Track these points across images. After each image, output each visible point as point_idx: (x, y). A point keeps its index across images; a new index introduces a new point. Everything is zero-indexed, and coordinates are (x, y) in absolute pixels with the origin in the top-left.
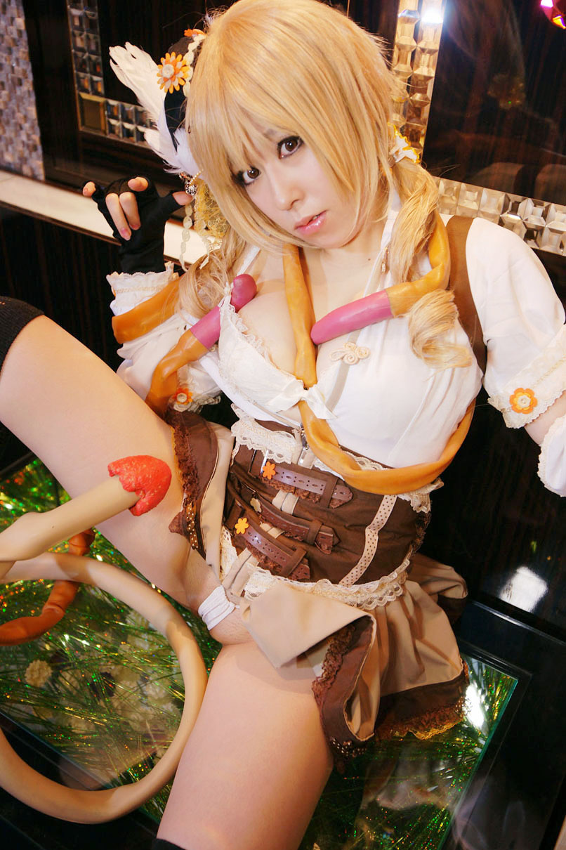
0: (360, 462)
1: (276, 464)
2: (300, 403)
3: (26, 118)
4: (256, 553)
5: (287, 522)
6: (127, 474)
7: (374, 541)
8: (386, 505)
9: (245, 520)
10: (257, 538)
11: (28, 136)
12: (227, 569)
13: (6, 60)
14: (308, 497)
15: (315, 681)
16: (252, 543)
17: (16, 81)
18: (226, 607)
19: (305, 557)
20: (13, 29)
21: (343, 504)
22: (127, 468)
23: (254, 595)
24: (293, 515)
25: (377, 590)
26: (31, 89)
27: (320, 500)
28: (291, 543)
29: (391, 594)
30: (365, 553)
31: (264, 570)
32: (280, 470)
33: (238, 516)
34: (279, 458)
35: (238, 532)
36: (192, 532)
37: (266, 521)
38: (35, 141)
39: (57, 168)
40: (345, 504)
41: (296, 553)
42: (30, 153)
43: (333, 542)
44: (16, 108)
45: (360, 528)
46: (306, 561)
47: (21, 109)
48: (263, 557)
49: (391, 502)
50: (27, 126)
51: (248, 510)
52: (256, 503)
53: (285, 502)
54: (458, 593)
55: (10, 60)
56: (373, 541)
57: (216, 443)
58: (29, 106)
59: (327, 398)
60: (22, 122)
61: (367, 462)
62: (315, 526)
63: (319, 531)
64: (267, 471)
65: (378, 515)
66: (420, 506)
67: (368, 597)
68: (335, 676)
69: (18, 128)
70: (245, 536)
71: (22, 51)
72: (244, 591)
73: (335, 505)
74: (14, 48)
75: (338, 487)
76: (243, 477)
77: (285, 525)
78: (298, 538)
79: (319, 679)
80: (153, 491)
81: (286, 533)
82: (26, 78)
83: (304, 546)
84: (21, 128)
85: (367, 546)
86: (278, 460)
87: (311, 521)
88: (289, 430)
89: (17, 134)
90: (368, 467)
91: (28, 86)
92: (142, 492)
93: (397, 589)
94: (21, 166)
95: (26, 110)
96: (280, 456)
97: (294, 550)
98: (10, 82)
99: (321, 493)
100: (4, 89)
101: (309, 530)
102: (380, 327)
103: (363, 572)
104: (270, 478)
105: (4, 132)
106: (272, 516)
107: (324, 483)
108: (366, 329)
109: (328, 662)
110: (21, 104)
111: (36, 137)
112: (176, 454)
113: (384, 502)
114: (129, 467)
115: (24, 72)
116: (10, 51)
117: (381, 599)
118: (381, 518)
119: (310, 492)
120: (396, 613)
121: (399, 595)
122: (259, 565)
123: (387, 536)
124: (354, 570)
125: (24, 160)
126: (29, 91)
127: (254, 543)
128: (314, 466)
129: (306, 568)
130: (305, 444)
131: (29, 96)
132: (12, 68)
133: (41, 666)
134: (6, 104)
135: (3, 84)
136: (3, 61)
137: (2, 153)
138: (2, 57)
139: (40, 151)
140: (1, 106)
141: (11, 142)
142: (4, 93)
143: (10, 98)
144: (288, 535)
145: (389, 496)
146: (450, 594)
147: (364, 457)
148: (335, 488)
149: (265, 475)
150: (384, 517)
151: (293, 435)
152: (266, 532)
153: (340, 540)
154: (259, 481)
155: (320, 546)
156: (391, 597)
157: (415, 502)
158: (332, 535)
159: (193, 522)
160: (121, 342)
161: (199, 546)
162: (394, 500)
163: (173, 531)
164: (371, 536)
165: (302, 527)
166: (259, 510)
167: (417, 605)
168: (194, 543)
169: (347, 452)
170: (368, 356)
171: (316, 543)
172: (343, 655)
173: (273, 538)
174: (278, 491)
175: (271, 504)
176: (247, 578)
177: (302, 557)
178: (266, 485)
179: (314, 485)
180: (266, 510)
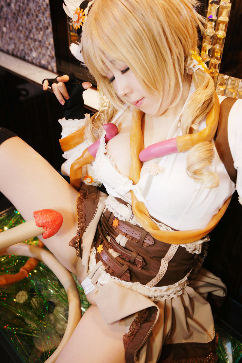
0: (159, 226)
1: (119, 220)
2: (131, 191)
3: (49, 44)
4: (105, 264)
5: (121, 250)
6: (39, 218)
8: (172, 250)
9: (102, 246)
10: (106, 257)
11: (50, 52)
12: (91, 269)
14: (132, 239)
15: (124, 335)
16: (103, 259)
17: (45, 27)
18: (91, 287)
19: (128, 269)
20: (44, 3)
21: (149, 246)
22: (39, 215)
23: (101, 285)
24: (125, 247)
25: (166, 291)
27: (138, 242)
28: (122, 261)
29: (175, 294)
30: (160, 272)
32: (121, 223)
33: (100, 243)
34: (121, 218)
35: (98, 252)
36: (78, 248)
37: (112, 248)
39: (61, 67)
40: (150, 246)
41: (124, 267)
42: (51, 60)
43: (143, 264)
44: (45, 39)
45: (159, 259)
46: (128, 272)
47: (48, 40)
48: (108, 267)
49: (176, 247)
50: (50, 47)
51: (105, 241)
52: (108, 238)
53: (121, 240)
54: (220, 293)
55: (43, 18)
56: (165, 266)
57: (97, 204)
58: (51, 38)
59: (143, 191)
60: (48, 46)
61: (163, 226)
63: (136, 258)
64: (115, 223)
65: (168, 253)
66: (194, 250)
67: (161, 294)
68: (135, 335)
69: (47, 48)
70: (100, 254)
71: (48, 14)
72: (97, 282)
74: (45, 12)
75: (147, 236)
76: (105, 224)
77: (120, 252)
78: (126, 259)
79: (126, 335)
80: (50, 228)
81: (121, 255)
82: (50, 25)
83: (128, 264)
84: (48, 48)
85: (161, 269)
86: (120, 219)
87: (132, 252)
88: (126, 204)
89: (46, 52)
90: (163, 228)
91: (50, 30)
92: (45, 228)
93: (179, 291)
94: (48, 65)
95: (50, 40)
96: (121, 216)
97: (123, 265)
99: (138, 238)
100: (41, 31)
101: (131, 256)
102: (172, 156)
103: (159, 281)
104: (115, 227)
105: (42, 50)
106: (115, 246)
107: (141, 234)
108: (165, 157)
109: (133, 326)
110: (48, 37)
111: (53, 53)
112: (77, 208)
113: (171, 247)
115: (49, 23)
116: (43, 14)
117: (169, 296)
118: (170, 255)
119: (133, 237)
121: (180, 295)
122: (106, 270)
123: (173, 264)
124: (153, 280)
125: (49, 63)
126: (51, 32)
127: (104, 259)
128: (137, 224)
129: (128, 275)
131: (51, 34)
132: (44, 21)
133: (23, 294)
134: (42, 37)
135: (41, 29)
136: (41, 18)
137: (41, 60)
138: (40, 15)
139: (55, 59)
140: (40, 39)
141: (44, 55)
142: (41, 33)
143: (44, 35)
144: (122, 257)
145: (175, 244)
146: (215, 293)
147: (162, 223)
148: (146, 237)
149: (113, 225)
150: (171, 255)
151: (128, 207)
152: (111, 254)
153: (146, 264)
154: (111, 227)
155: (136, 265)
156: (174, 295)
157: (190, 248)
158: (142, 261)
159: (78, 243)
160: (63, 151)
161: (80, 255)
162: (177, 247)
163: (70, 245)
164: (164, 263)
165: (128, 254)
166: (110, 241)
167: (191, 299)
168: (78, 254)
169: (153, 220)
170: (163, 172)
171: (134, 263)
172: (141, 324)
173: (114, 257)
174: (119, 234)
175: (115, 240)
176: (100, 275)
177: (126, 270)
178: (113, 230)
179: (135, 234)
180: (113, 243)
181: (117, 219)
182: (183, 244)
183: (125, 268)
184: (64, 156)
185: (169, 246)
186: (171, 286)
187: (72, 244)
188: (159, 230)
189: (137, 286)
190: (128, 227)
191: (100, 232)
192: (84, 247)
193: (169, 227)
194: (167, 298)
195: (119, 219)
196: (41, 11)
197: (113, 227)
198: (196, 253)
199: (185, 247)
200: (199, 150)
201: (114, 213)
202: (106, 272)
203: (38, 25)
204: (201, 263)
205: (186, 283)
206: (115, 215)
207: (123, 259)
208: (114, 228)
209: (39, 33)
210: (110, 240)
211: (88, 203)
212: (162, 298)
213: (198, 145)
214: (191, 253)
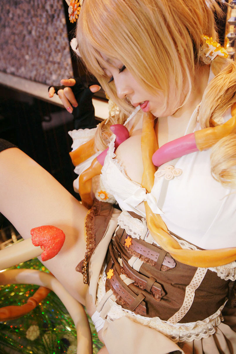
0: (181, 244)
1: (132, 238)
3: (68, 64)
4: (115, 293)
5: (135, 276)
7: (191, 296)
8: (199, 275)
9: (112, 270)
10: (116, 284)
11: (69, 72)
14: (148, 262)
17: (63, 48)
19: (144, 300)
20: (61, 24)
21: (169, 269)
23: (112, 320)
24: (139, 272)
25: (194, 328)
27: (155, 265)
28: (136, 290)
29: (206, 333)
32: (134, 242)
35: (108, 278)
36: (85, 273)
37: (124, 273)
41: (138, 297)
43: (162, 294)
45: (182, 287)
46: (144, 303)
47: (66, 61)
48: (119, 296)
49: (203, 272)
50: (68, 68)
52: (120, 260)
53: (135, 263)
60: (66, 66)
61: (186, 243)
63: (153, 285)
64: (128, 242)
65: (194, 279)
66: (228, 276)
67: (187, 332)
69: (65, 69)
70: (110, 281)
71: (65, 34)
72: (107, 316)
74: (62, 33)
75: (166, 257)
77: (134, 278)
78: (142, 287)
81: (135, 283)
83: (144, 293)
85: (186, 299)
87: (148, 277)
88: (140, 218)
89: (65, 72)
90: (186, 247)
92: (43, 247)
93: (210, 330)
96: (135, 234)
97: (138, 295)
99: (156, 260)
101: (147, 283)
103: (183, 316)
104: (128, 246)
105: (61, 71)
106: (128, 271)
107: (158, 255)
110: (66, 58)
111: (71, 73)
112: (86, 226)
113: (198, 271)
116: (61, 35)
117: (197, 335)
118: (196, 282)
119: (149, 259)
121: (212, 334)
122: (116, 302)
124: (176, 314)
127: (115, 287)
128: (153, 242)
129: (143, 308)
132: (62, 42)
133: (34, 329)
134: (61, 59)
135: (59, 50)
136: (59, 40)
138: (58, 37)
140: (59, 60)
141: (63, 76)
142: (60, 54)
143: (62, 56)
144: (136, 285)
145: (202, 267)
147: (184, 240)
148: (164, 259)
149: (126, 244)
150: (198, 282)
151: (142, 221)
152: (123, 281)
153: (166, 293)
154: (124, 247)
155: (154, 296)
156: (205, 335)
157: (222, 273)
158: (160, 290)
159: (85, 267)
160: (75, 165)
161: (88, 282)
162: (206, 271)
163: (77, 271)
164: (189, 293)
165: (143, 280)
166: (122, 265)
168: (85, 280)
169: (173, 236)
170: (181, 174)
171: (151, 293)
173: (126, 285)
174: (132, 256)
175: (128, 262)
176: (110, 308)
177: (141, 301)
178: (126, 250)
179: (152, 255)
180: (125, 267)
181: (130, 237)
182: (213, 267)
183: (140, 298)
184: (76, 171)
185: (195, 269)
186: (200, 322)
187: (78, 269)
188: (180, 248)
189: (156, 322)
190: (143, 247)
191: (111, 253)
192: (92, 272)
193: (194, 245)
194: (195, 339)
195: (133, 237)
196: (59, 33)
197: (126, 247)
198: (231, 279)
199: (216, 272)
200: (226, 145)
201: (127, 230)
202: (117, 304)
203: (57, 47)
205: (219, 318)
206: (128, 232)
207: (138, 287)
208: (126, 249)
210: (123, 263)
211: (98, 220)
212: (189, 339)
213: (224, 139)
214: (224, 279)
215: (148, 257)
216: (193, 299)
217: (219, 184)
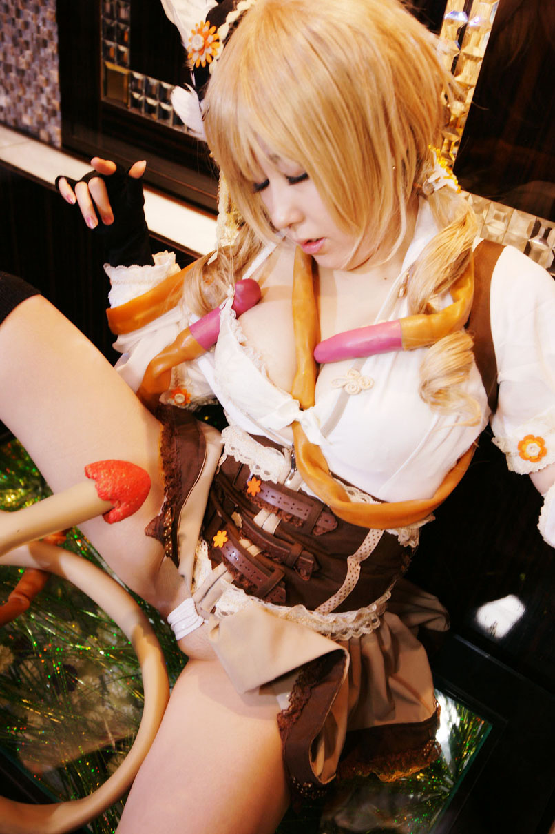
0: (350, 492)
1: (262, 482)
2: (294, 424)
3: (47, 81)
4: (232, 569)
5: (268, 541)
8: (371, 540)
9: (225, 533)
10: (234, 554)
11: (49, 100)
12: (200, 581)
13: (32, 18)
14: (291, 520)
15: (279, 714)
17: (41, 41)
18: (195, 620)
19: (283, 580)
21: (327, 533)
22: (105, 475)
23: (225, 614)
24: (275, 535)
25: (354, 621)
26: (55, 52)
27: (302, 526)
29: (368, 626)
30: (346, 582)
31: (238, 589)
33: (218, 527)
34: (266, 476)
36: (168, 539)
37: (246, 537)
38: (54, 106)
39: (75, 137)
40: (329, 532)
41: (274, 575)
42: (49, 118)
43: (313, 569)
44: (37, 69)
45: (342, 557)
46: (283, 584)
47: (44, 71)
48: (239, 575)
49: (378, 535)
50: (48, 89)
51: (229, 524)
52: (237, 518)
53: (267, 521)
54: (440, 625)
55: (36, 19)
56: (355, 570)
57: (204, 447)
58: (52, 68)
59: (323, 423)
60: (43, 85)
61: (357, 492)
62: (296, 549)
63: (300, 555)
64: (253, 488)
66: (408, 540)
67: (343, 627)
68: (302, 710)
69: (39, 90)
70: (222, 551)
71: (49, 12)
72: (214, 608)
73: (318, 532)
74: (42, 8)
75: (324, 514)
76: (228, 488)
77: (265, 545)
78: (277, 559)
79: (284, 713)
81: (266, 552)
82: (52, 39)
83: (282, 568)
84: (42, 91)
85: (349, 575)
86: (265, 478)
87: (292, 544)
88: (279, 448)
89: (37, 96)
90: (356, 499)
91: (51, 49)
92: (117, 502)
93: (374, 621)
94: (39, 130)
95: (48, 73)
96: (267, 473)
97: (272, 571)
98: (35, 42)
99: (304, 518)
100: (28, 49)
101: (290, 553)
102: (388, 358)
103: (342, 601)
104: (254, 494)
105: (25, 93)
106: (255, 534)
107: (310, 508)
108: (374, 357)
109: (295, 694)
110: (44, 66)
111: (56, 103)
113: (370, 534)
114: (107, 475)
115: (50, 34)
116: (37, 10)
117: (357, 630)
118: (365, 550)
119: (294, 516)
120: (371, 646)
121: (376, 628)
122: (234, 583)
125: (42, 125)
126: (53, 55)
127: (231, 559)
128: (300, 489)
129: (282, 592)
130: (294, 466)
131: (53, 59)
132: (38, 27)
134: (29, 65)
135: (27, 43)
136: (29, 19)
137: (20, 115)
138: (29, 14)
139: (59, 117)
140: (23, 66)
141: (30, 104)
142: (28, 53)
143: (33, 58)
144: (268, 555)
145: (376, 528)
146: (431, 626)
147: (354, 487)
148: (320, 516)
149: (249, 490)
150: (367, 550)
151: (283, 454)
152: (246, 549)
153: (320, 567)
154: (244, 495)
155: (299, 571)
156: (367, 629)
157: (403, 537)
158: (312, 562)
159: (170, 528)
160: (115, 333)
161: (174, 554)
162: (381, 533)
163: (147, 535)
164: (353, 565)
165: (282, 549)
166: (240, 525)
167: (394, 638)
168: (169, 551)
169: (337, 480)
170: (371, 388)
171: (295, 567)
172: (311, 688)
173: (252, 556)
174: (260, 510)
175: (253, 521)
176: (220, 594)
177: (279, 580)
178: (249, 501)
179: (298, 509)
180: (247, 527)
181: (258, 478)
182: (391, 528)
183: (277, 575)
185: (364, 532)
186: (365, 610)
187: (151, 532)
188: (348, 500)
189: (298, 613)
190: (283, 495)
191: (216, 505)
192: (182, 535)
193: (369, 494)
194: (353, 636)
195: (263, 479)
196: (30, 5)
198: (410, 545)
199: (397, 535)
201: (251, 466)
202: (236, 588)
203: (20, 33)
204: (405, 565)
206: (253, 470)
207: (270, 558)
209: (22, 52)
210: (242, 522)
211: (183, 444)
212: (345, 636)
214: (404, 546)
215: (291, 512)
216: (358, 575)
217: (425, 407)
